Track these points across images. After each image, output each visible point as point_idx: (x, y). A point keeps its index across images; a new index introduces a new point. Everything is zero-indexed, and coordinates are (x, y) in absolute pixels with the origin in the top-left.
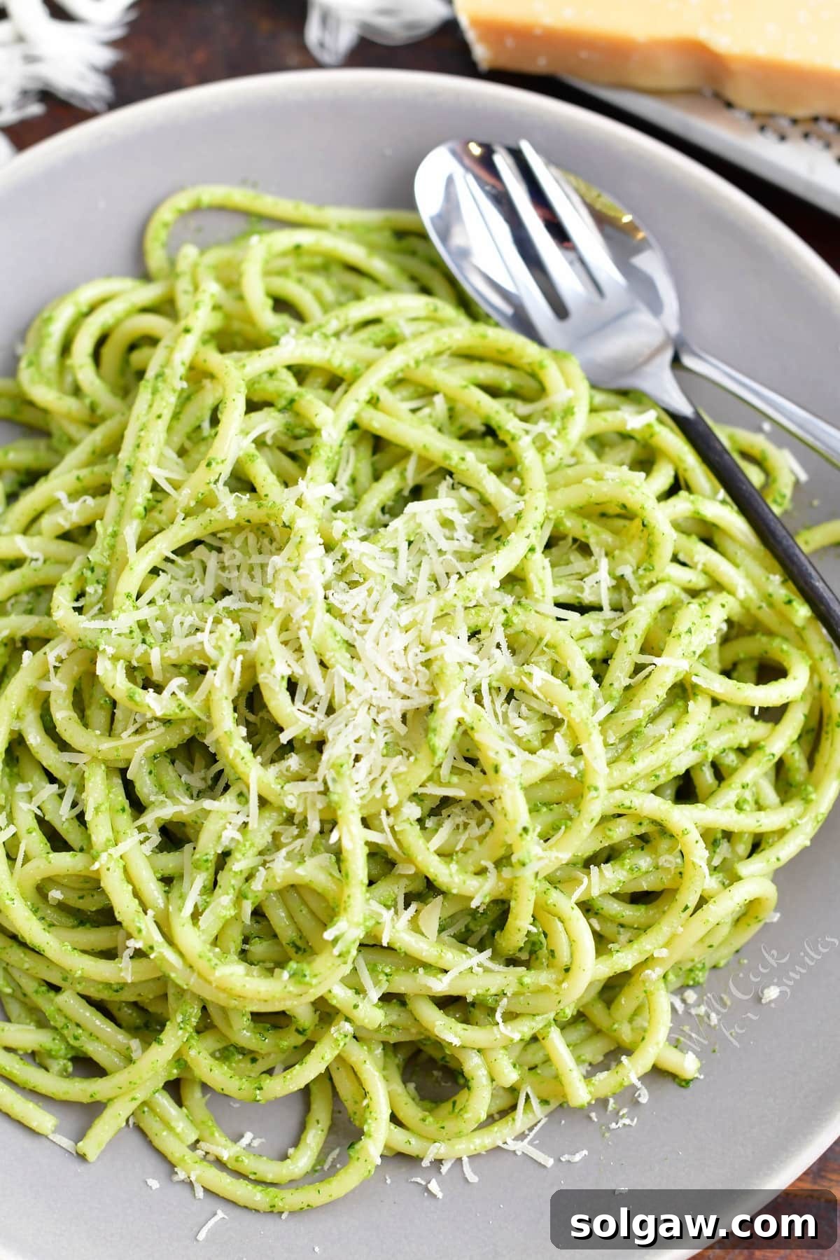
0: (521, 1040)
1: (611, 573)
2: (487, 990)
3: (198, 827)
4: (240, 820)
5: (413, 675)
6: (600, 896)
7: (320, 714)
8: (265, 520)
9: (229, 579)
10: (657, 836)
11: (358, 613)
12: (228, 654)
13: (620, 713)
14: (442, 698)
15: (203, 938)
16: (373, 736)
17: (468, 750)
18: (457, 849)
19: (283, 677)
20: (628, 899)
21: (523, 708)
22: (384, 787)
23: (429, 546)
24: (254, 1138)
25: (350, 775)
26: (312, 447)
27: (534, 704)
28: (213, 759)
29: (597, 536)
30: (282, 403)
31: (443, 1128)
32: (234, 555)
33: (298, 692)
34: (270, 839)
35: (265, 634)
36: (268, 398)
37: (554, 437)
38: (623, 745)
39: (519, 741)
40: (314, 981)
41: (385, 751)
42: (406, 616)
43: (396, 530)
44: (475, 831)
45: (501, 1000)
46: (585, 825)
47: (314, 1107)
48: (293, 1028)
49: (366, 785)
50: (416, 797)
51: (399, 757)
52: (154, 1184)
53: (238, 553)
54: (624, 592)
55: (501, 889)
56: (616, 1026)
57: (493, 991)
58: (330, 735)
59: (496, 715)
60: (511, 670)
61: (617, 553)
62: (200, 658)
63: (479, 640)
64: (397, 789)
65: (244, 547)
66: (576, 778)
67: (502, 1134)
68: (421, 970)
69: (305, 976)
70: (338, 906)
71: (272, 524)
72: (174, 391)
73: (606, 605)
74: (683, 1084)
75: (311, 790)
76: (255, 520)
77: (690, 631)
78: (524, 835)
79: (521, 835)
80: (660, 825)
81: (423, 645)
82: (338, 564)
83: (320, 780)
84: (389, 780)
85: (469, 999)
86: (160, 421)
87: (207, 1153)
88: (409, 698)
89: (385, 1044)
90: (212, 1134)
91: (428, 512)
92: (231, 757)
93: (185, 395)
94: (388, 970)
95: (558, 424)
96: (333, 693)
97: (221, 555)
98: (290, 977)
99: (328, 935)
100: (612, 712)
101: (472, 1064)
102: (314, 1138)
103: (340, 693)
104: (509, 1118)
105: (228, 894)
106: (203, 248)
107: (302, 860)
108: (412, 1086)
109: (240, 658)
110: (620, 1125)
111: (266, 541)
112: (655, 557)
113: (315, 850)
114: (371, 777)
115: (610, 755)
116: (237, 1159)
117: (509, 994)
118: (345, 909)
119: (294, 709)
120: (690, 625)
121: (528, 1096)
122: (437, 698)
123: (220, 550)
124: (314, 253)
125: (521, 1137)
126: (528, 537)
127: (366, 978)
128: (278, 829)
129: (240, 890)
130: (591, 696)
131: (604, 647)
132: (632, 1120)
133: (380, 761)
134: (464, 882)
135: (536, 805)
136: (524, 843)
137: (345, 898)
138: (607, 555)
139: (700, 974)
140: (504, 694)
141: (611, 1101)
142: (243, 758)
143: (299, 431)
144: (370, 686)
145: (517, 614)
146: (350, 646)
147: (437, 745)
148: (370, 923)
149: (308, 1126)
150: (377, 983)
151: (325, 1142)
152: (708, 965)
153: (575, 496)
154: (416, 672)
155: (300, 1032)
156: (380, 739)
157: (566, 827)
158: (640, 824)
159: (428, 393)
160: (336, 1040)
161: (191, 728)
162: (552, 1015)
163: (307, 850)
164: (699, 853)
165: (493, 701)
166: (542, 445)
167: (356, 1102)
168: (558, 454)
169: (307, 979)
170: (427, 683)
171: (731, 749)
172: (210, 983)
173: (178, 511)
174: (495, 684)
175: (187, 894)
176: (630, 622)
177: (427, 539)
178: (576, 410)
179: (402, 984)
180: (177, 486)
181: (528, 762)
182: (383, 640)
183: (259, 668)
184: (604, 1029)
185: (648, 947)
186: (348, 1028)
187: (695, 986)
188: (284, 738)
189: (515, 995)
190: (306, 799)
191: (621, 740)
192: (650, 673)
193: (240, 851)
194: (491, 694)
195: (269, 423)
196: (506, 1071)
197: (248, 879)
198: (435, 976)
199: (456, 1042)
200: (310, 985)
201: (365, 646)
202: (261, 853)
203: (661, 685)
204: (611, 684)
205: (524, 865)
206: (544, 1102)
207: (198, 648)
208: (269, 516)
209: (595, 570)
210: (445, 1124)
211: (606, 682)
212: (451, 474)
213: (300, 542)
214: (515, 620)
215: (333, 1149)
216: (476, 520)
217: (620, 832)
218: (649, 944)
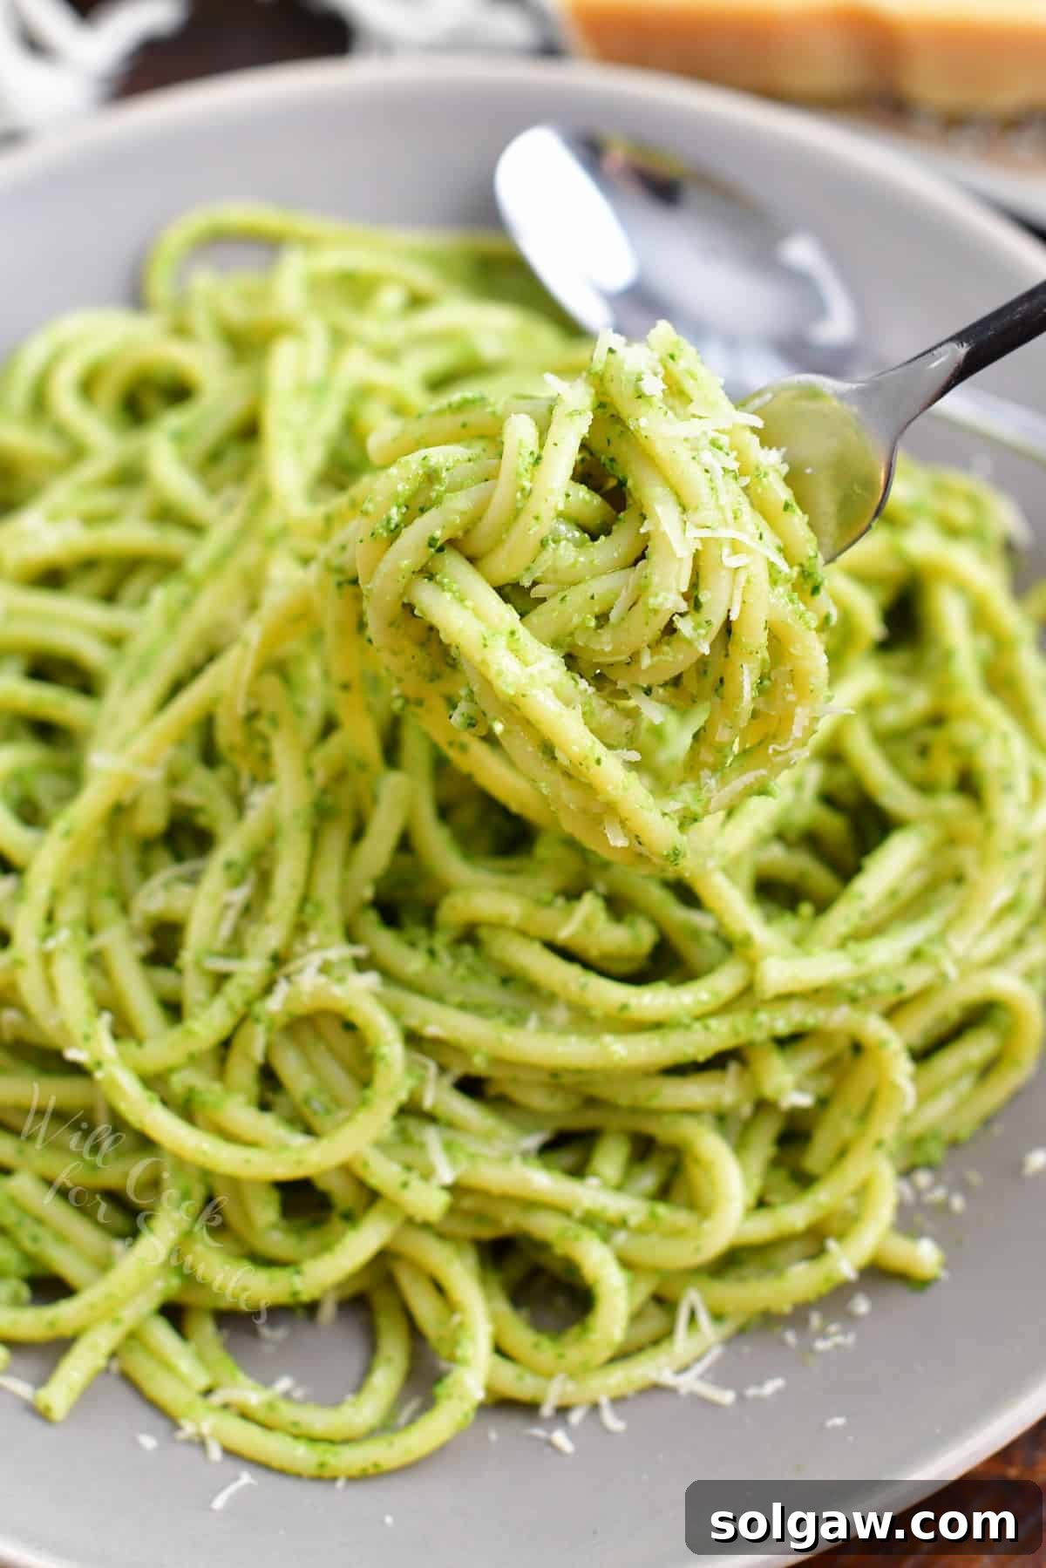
24: (293, 1386)
31: (565, 1355)
52: (148, 1442)
74: (919, 1286)
87: (228, 1403)
90: (232, 1379)
116: (270, 1408)
121: (693, 1313)
132: (847, 1338)
139: (932, 1148)
141: (814, 1314)
149: (375, 1366)
152: (944, 1139)
167: (443, 1326)
210: (566, 1351)
215: (411, 1400)
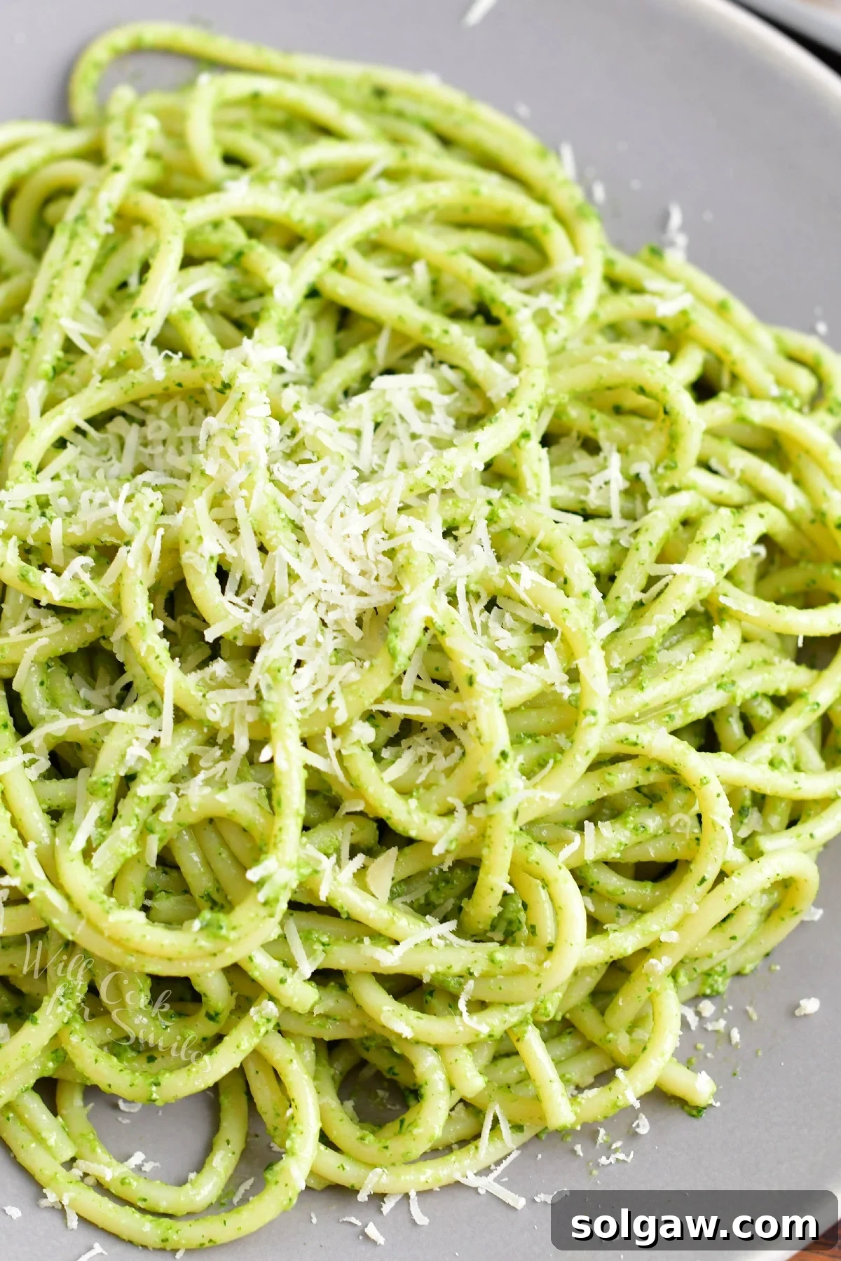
0: (491, 1036)
1: (624, 472)
2: (449, 968)
3: (96, 745)
4: (151, 734)
5: (373, 566)
6: (596, 862)
7: (256, 610)
8: (200, 383)
9: (151, 456)
10: (668, 788)
11: (308, 490)
12: (145, 529)
13: (628, 631)
14: (407, 592)
15: (97, 879)
16: (320, 639)
17: (437, 669)
18: (418, 782)
19: (212, 558)
20: (631, 872)
21: (508, 617)
22: (330, 699)
23: (400, 430)
24: (145, 1161)
25: (289, 682)
26: (262, 309)
27: (521, 612)
28: (120, 669)
29: (607, 430)
30: (228, 256)
31: (386, 1148)
32: (159, 428)
33: (229, 580)
34: (186, 762)
35: (193, 506)
36: (211, 252)
37: (559, 312)
38: (629, 674)
39: (501, 653)
40: (233, 935)
41: (334, 660)
42: (366, 493)
43: (360, 408)
44: (441, 762)
45: (466, 982)
46: (578, 758)
47: (225, 1124)
48: (203, 1012)
49: (307, 695)
50: (370, 717)
51: (351, 664)
52: (15, 1212)
53: (164, 425)
54: (639, 497)
55: (472, 834)
56: (611, 1036)
57: (457, 969)
58: (267, 635)
59: (474, 625)
60: (494, 570)
61: (631, 447)
62: (111, 535)
63: (456, 538)
64: (347, 702)
65: (173, 420)
66: (570, 702)
67: (460, 1167)
68: (367, 940)
69: (221, 928)
70: (266, 844)
71: (208, 387)
72: (97, 235)
73: (615, 511)
74: (694, 1112)
75: (240, 698)
76: (188, 384)
77: (717, 537)
78: (503, 762)
79: (498, 762)
80: (674, 772)
81: (386, 532)
82: (287, 440)
83: (252, 686)
84: (338, 690)
85: (426, 980)
86: (78, 269)
87: (86, 1175)
88: (366, 595)
89: (316, 1041)
90: (94, 1151)
91: (400, 389)
92: (142, 654)
93: (110, 244)
94: (325, 939)
95: (563, 296)
96: (273, 581)
97: (144, 428)
98: (202, 929)
99: (253, 875)
100: (618, 630)
101: (427, 1065)
102: (223, 1162)
103: (282, 582)
104: (472, 1147)
105: (130, 825)
106: (142, 92)
107: (224, 786)
108: (350, 1104)
109: (161, 531)
110: (612, 1160)
111: (200, 411)
112: (679, 452)
113: (241, 777)
114: (315, 688)
115: (613, 684)
116: (123, 1182)
117: (476, 974)
118: (275, 845)
119: (224, 600)
120: (718, 531)
121: (496, 1121)
122: (401, 593)
123: (142, 424)
124: (275, 106)
125: (486, 1171)
126: (521, 416)
127: (297, 948)
128: (196, 749)
129: (145, 823)
130: (592, 607)
131: (611, 559)
132: (628, 1155)
133: (328, 670)
134: (425, 822)
135: (518, 736)
136: (502, 772)
137: (276, 831)
138: (619, 451)
139: (720, 979)
140: (484, 601)
141: (602, 1131)
142: (157, 657)
143: (245, 292)
144: (318, 575)
145: (504, 507)
146: (298, 528)
147: (398, 648)
148: (306, 871)
149: (215, 1148)
150: (310, 954)
151: (236, 1170)
152: (730, 970)
153: (582, 378)
154: (377, 562)
155: (212, 1017)
156: (329, 642)
157: (555, 762)
158: (648, 769)
159: (406, 261)
160: (257, 1025)
161: (95, 627)
162: (529, 1007)
163: (228, 776)
164: (721, 812)
165: (470, 609)
166: (544, 321)
167: (278, 1115)
168: (563, 333)
169: (224, 932)
170: (389, 576)
171: (765, 695)
172: (101, 933)
173: (94, 372)
174: (473, 587)
175: (78, 826)
176: (644, 529)
177: (398, 421)
178: (584, 282)
179: (342, 957)
180: (94, 343)
181: (512, 678)
182: (337, 520)
183: (183, 546)
184: (595, 1041)
185: (655, 928)
186: (270, 1008)
187: (713, 996)
188: (210, 636)
189: (485, 976)
190: (233, 710)
191: (629, 665)
192: (667, 585)
193: (147, 772)
194: (468, 599)
195: (210, 280)
196: (469, 1075)
197: (156, 809)
198: (384, 947)
199: (407, 1033)
200: (226, 939)
201: (316, 528)
202: (173, 779)
203: (680, 598)
204: (618, 598)
205: (500, 799)
206: (517, 1128)
207: (110, 522)
208: (204, 377)
209: (604, 467)
210: (388, 1143)
211: (612, 594)
212: (431, 351)
213: (241, 400)
214: (502, 513)
215: (246, 1179)
216: (459, 404)
217: (623, 778)
218: (656, 925)
